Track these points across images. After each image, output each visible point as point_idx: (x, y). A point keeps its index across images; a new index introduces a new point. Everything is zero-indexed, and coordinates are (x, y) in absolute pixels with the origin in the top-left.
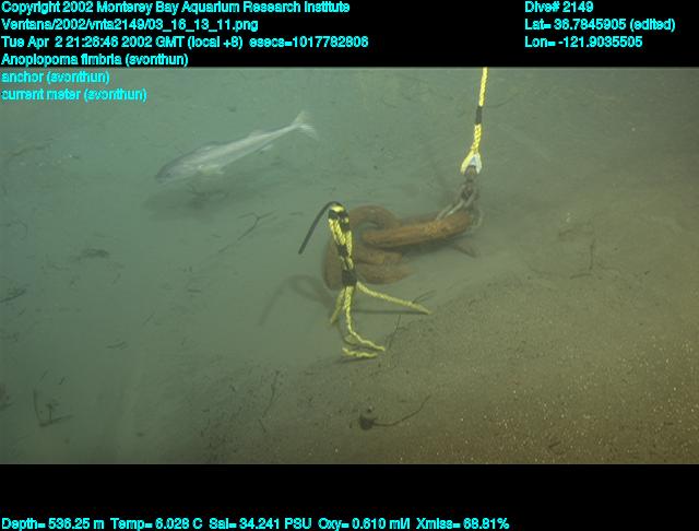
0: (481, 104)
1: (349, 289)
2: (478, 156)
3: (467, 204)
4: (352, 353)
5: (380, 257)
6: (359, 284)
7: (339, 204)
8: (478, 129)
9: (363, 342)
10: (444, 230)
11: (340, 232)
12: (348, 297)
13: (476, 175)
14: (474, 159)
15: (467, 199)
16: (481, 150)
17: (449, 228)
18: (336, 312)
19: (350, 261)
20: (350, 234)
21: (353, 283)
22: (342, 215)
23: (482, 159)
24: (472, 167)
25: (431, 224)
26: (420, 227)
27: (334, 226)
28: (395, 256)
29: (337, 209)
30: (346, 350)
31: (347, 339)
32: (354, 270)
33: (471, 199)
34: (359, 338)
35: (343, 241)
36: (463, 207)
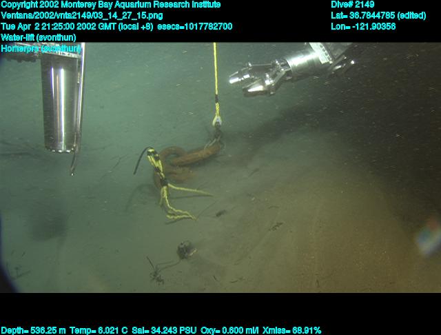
0: (217, 93)
1: (165, 188)
2: (219, 118)
3: (218, 140)
4: (172, 217)
5: (180, 170)
6: (169, 185)
7: (152, 148)
8: (217, 105)
9: (176, 211)
10: (208, 154)
11: (154, 161)
12: (165, 192)
13: (220, 126)
14: (218, 119)
15: (217, 138)
16: (221, 114)
17: (210, 153)
18: (161, 200)
19: (162, 174)
20: (160, 162)
21: (167, 185)
22: (154, 153)
23: (222, 118)
24: (217, 123)
25: (201, 152)
26: (196, 154)
27: (151, 159)
28: (187, 169)
29: (151, 151)
30: (168, 216)
31: (170, 212)
32: (165, 179)
33: (219, 138)
34: (174, 209)
35: (157, 165)
36: (216, 142)
